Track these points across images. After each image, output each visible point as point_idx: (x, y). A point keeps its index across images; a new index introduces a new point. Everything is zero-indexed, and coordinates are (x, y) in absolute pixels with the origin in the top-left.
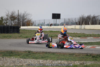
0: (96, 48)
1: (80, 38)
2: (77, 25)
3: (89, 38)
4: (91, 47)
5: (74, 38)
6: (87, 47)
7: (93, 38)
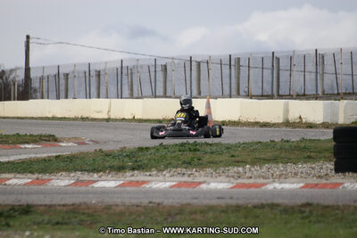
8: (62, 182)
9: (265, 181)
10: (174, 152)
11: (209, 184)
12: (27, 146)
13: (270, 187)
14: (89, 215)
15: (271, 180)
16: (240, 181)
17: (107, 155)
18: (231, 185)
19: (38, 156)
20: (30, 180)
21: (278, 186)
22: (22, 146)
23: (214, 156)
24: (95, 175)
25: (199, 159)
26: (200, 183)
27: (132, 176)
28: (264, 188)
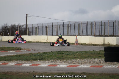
8: (12, 64)
9: (79, 64)
10: (55, 54)
11: (60, 65)
12: (10, 51)
13: (80, 67)
14: (10, 76)
15: (81, 64)
16: (70, 64)
17: (33, 55)
18: (67, 66)
19: (10, 55)
20: (2, 63)
21: (82, 66)
22: (9, 51)
23: (68, 56)
24: (24, 62)
25: (63, 57)
26: (57, 65)
27: (36, 62)
28: (78, 67)
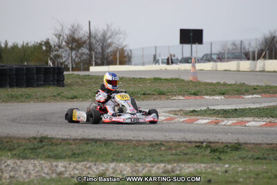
0: (247, 124)
1: (223, 97)
2: (248, 59)
3: (250, 96)
4: (234, 121)
5: (208, 97)
6: (223, 123)
7: (260, 96)
